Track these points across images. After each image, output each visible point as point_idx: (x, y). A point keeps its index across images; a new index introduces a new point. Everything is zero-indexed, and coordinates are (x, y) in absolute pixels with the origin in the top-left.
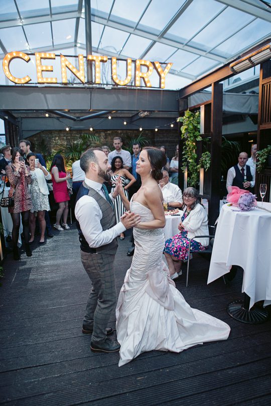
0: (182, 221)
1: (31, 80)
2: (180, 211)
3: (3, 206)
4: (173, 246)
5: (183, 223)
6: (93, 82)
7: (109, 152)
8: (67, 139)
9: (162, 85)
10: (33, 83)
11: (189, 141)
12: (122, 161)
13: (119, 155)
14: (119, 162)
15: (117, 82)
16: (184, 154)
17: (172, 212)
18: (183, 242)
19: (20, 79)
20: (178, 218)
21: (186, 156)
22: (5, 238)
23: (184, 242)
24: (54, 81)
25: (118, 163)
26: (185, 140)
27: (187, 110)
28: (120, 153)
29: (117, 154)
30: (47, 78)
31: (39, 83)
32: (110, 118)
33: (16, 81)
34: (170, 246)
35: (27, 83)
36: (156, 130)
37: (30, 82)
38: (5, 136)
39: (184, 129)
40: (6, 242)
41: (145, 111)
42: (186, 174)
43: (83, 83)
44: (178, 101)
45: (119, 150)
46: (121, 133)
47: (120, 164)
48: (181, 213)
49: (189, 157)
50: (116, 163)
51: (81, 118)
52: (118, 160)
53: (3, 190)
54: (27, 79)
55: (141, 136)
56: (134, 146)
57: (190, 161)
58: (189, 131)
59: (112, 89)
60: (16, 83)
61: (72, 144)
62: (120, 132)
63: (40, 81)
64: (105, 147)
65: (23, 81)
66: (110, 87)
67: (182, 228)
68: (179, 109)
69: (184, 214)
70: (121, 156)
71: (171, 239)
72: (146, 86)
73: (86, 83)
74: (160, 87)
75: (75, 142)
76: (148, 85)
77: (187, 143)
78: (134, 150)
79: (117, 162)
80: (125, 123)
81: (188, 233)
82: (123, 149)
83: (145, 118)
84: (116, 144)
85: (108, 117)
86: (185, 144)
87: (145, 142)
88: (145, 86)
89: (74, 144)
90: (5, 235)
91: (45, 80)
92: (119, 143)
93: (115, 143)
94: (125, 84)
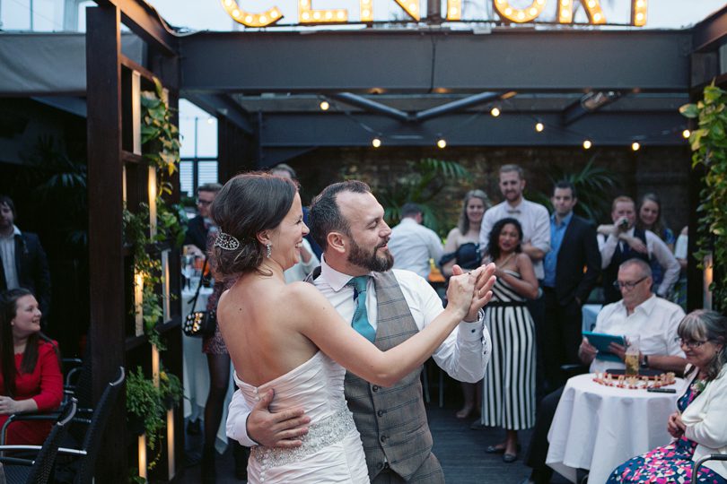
0: (682, 409)
1: (282, 17)
2: (678, 380)
3: (188, 334)
4: (643, 477)
5: (685, 417)
6: (443, 16)
7: (486, 209)
8: (379, 172)
9: (639, 18)
10: (289, 25)
11: (714, 174)
12: (521, 235)
13: (514, 216)
14: (512, 235)
15: (508, 13)
16: (704, 213)
17: (651, 384)
18: (676, 469)
19: (257, 16)
20: (667, 400)
21: (706, 220)
22: (186, 424)
23: (680, 471)
24: (341, 17)
25: (507, 238)
26: (703, 170)
27: (709, 84)
28: (519, 212)
29: (510, 212)
30: (323, 12)
31: (301, 24)
32: (495, 112)
33: (249, 21)
34: (636, 476)
35: (273, 24)
36: (636, 146)
37: (279, 23)
38: (215, 164)
39: (698, 138)
40: (186, 433)
41: (596, 91)
42: (709, 273)
43: (414, 21)
44: (689, 60)
45: (514, 201)
46: (534, 158)
47: (514, 239)
48: (681, 386)
49: (713, 220)
50: (502, 237)
51: (420, 114)
52: (509, 228)
53: (197, 294)
54: (274, 16)
55: (592, 167)
56: (558, 191)
57: (716, 232)
58: (713, 142)
59: (494, 33)
60: (247, 27)
61: (393, 184)
62: (530, 153)
63: (306, 18)
64: (478, 193)
65: (264, 21)
66: (488, 29)
67: (678, 431)
68: (689, 82)
69: (689, 390)
70: (522, 220)
71: (641, 459)
72: (591, 23)
73: (423, 20)
74: (632, 24)
75: (403, 180)
76: (597, 18)
77: (708, 180)
78: (555, 202)
79: (505, 233)
80: (540, 127)
81: (698, 447)
82: (528, 199)
83: (597, 111)
84: (505, 184)
85: (490, 113)
86: (704, 184)
87: (604, 183)
88: (586, 21)
89: (399, 185)
90: (187, 412)
91: (317, 17)
92: (513, 183)
93: (503, 180)
94: (530, 18)
